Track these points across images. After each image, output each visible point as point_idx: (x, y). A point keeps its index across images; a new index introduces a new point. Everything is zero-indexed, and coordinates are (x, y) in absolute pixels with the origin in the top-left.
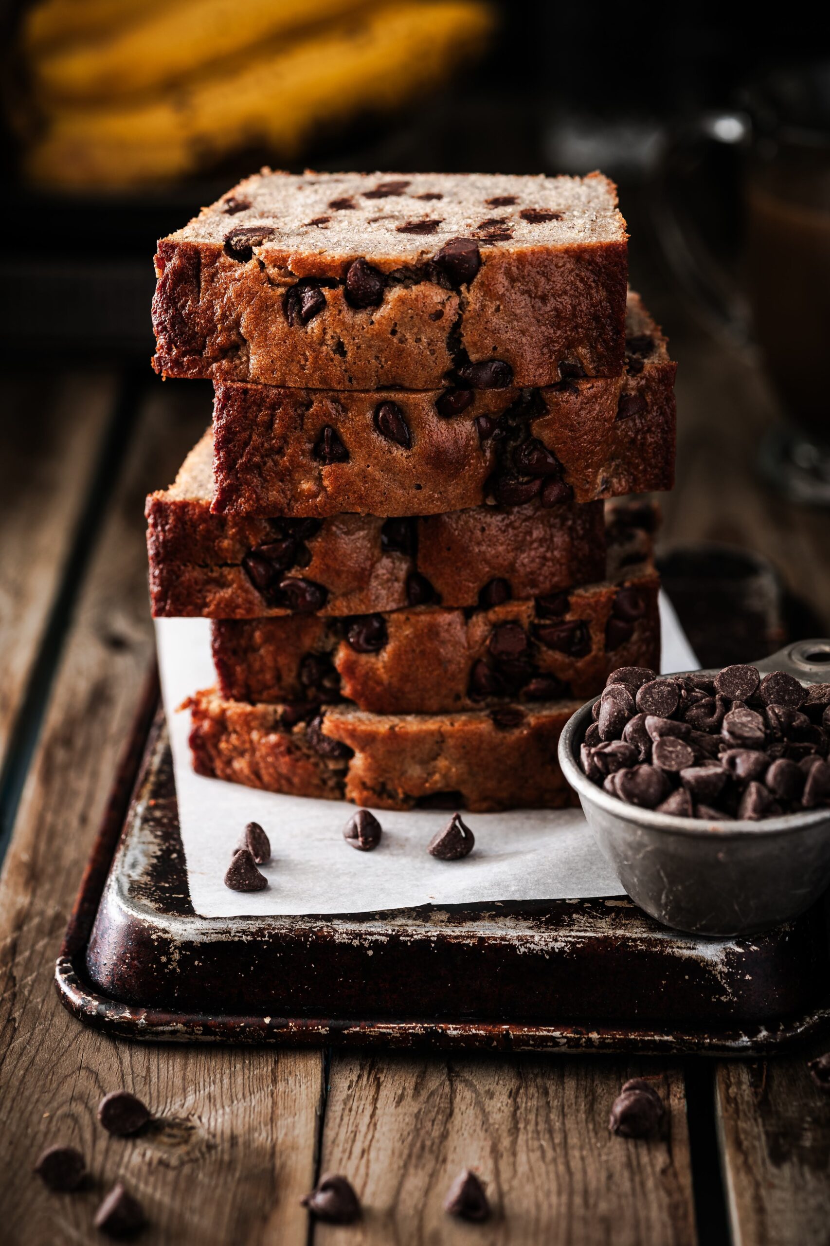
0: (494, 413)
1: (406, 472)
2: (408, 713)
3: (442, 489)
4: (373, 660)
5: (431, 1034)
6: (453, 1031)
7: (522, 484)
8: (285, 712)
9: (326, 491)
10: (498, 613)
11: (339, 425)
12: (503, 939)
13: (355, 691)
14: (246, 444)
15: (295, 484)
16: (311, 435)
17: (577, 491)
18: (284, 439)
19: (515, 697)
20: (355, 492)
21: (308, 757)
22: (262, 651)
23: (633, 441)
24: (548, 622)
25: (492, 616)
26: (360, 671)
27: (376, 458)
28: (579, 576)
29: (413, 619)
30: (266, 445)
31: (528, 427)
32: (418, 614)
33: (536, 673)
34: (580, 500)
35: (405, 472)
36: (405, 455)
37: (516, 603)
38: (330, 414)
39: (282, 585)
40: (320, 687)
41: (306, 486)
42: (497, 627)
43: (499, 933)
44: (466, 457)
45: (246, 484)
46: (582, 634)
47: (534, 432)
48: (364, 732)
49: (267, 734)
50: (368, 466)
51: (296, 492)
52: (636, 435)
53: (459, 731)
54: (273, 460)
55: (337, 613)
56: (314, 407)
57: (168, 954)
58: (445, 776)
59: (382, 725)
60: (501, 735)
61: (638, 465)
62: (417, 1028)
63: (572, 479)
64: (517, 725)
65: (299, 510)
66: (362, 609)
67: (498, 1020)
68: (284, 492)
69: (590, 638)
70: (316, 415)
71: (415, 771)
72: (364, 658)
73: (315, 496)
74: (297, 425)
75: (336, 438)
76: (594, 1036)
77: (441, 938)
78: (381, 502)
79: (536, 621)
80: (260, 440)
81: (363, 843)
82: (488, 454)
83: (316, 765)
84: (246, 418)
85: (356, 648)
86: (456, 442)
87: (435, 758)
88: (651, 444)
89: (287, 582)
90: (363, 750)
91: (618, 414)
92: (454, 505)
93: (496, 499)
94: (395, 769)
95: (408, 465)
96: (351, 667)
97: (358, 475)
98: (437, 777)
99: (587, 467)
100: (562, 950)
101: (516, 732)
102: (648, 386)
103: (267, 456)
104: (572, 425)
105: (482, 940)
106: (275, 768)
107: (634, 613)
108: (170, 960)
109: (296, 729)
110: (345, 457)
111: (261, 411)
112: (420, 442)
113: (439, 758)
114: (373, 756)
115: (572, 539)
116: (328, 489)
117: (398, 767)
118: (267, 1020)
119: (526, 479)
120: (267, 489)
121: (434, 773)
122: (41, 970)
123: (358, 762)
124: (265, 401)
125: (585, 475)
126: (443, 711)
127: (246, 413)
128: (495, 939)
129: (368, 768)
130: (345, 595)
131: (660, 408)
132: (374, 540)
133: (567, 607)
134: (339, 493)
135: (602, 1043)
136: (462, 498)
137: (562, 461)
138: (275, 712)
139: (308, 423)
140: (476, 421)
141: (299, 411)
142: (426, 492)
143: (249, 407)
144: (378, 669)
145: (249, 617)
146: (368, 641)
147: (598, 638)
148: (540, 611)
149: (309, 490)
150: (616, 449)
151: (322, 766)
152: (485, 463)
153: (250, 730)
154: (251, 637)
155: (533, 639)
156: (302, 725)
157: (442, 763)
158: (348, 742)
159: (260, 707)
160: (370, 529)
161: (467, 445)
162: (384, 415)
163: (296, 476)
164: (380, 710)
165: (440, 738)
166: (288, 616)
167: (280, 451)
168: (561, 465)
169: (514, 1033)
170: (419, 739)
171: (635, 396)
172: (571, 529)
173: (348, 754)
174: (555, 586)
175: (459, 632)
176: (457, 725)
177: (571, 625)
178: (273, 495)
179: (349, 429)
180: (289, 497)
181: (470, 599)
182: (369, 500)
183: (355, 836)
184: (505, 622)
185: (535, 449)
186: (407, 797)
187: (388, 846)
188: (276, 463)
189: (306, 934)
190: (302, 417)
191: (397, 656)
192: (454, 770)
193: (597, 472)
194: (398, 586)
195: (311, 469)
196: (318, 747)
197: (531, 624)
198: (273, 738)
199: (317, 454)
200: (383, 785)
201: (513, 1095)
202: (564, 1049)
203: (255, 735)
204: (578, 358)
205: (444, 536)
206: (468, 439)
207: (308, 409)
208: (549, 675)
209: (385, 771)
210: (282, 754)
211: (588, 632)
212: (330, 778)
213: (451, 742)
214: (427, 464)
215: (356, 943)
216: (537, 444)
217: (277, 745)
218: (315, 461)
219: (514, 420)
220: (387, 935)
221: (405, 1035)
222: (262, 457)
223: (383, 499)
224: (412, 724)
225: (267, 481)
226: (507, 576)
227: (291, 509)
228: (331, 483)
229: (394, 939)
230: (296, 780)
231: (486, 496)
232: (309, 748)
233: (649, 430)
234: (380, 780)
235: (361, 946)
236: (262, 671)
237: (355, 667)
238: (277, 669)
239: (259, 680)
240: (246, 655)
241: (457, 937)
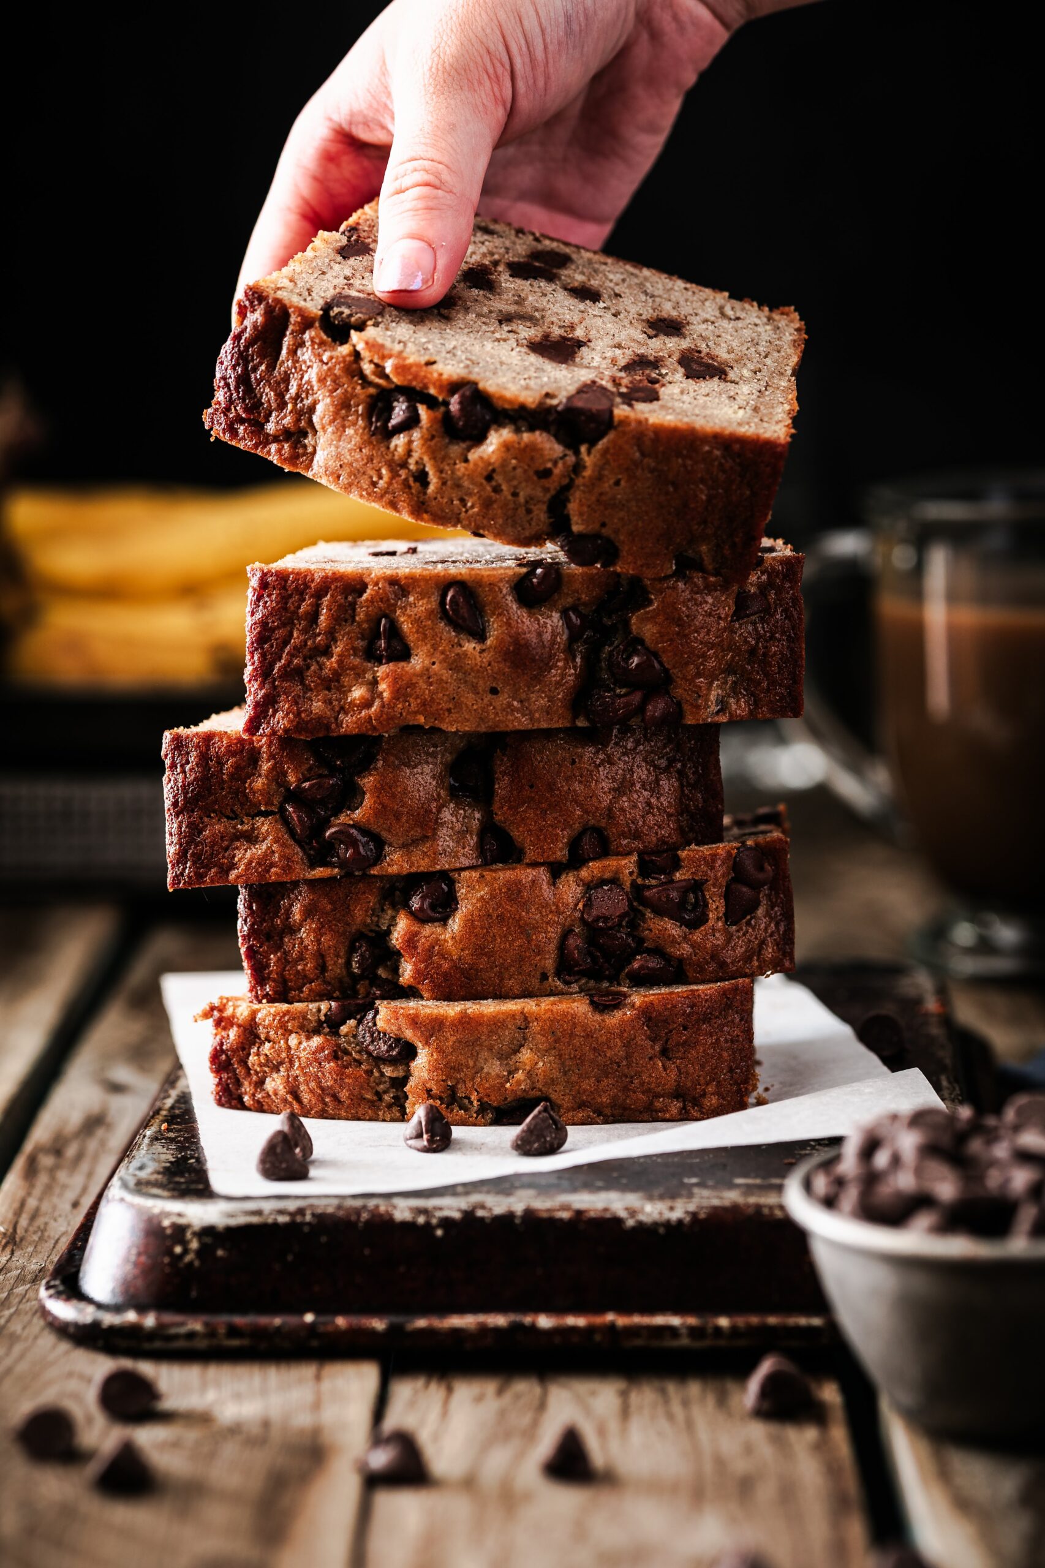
0: (585, 604)
1: (480, 671)
2: (486, 999)
3: (524, 696)
4: (439, 930)
5: (516, 1328)
6: (544, 1322)
7: (620, 696)
8: (330, 1009)
9: (382, 698)
10: (592, 869)
11: (398, 612)
12: (606, 1210)
13: (416, 972)
14: (286, 642)
15: (345, 691)
16: (364, 629)
17: (686, 707)
18: (331, 635)
19: (614, 979)
20: (417, 697)
21: (359, 1063)
22: (303, 933)
23: (753, 651)
24: (654, 882)
25: (584, 873)
26: (422, 944)
27: (442, 653)
28: (691, 835)
29: (489, 876)
30: (309, 643)
31: (627, 623)
32: (495, 871)
33: (640, 947)
34: (690, 720)
35: (478, 671)
36: (478, 648)
37: (614, 857)
38: (388, 600)
39: (328, 834)
40: (375, 980)
41: (357, 693)
42: (591, 887)
43: (600, 1206)
44: (551, 656)
45: (285, 693)
46: (696, 898)
47: (634, 628)
48: (427, 1016)
49: (308, 1038)
50: (434, 663)
51: (345, 703)
52: (757, 643)
53: (546, 1011)
54: (318, 662)
55: (393, 869)
56: (368, 591)
57: (184, 1243)
58: (529, 1074)
59: (452, 1010)
60: (598, 1017)
61: (759, 683)
62: (499, 1320)
63: (680, 691)
64: (617, 1006)
65: (349, 723)
66: (426, 865)
67: (602, 1310)
68: (331, 703)
69: (706, 905)
70: (371, 601)
71: (494, 1068)
72: (427, 930)
73: (368, 704)
74: (347, 616)
75: (394, 631)
76: (724, 1322)
77: (529, 1213)
78: (449, 710)
79: (639, 881)
80: (302, 638)
81: (428, 1141)
82: (578, 660)
83: (369, 1073)
84: (285, 609)
85: (420, 917)
86: (540, 634)
87: (517, 1051)
88: (775, 654)
89: (333, 830)
90: (427, 1043)
91: (735, 612)
92: (539, 720)
93: (588, 719)
94: (467, 1067)
95: (482, 662)
96: (411, 940)
97: (421, 675)
98: (520, 1075)
99: (699, 675)
100: (680, 1222)
101: (618, 1014)
102: (770, 584)
103: (311, 658)
104: (680, 619)
105: (579, 1213)
106: (318, 1080)
107: (761, 876)
108: (186, 1251)
109: (344, 1029)
110: (404, 654)
111: (304, 600)
112: (495, 631)
113: (522, 1049)
114: (440, 1050)
115: (682, 786)
116: (385, 695)
117: (471, 1063)
118: (309, 1318)
119: (624, 691)
120: (312, 701)
121: (517, 1070)
122: (21, 1306)
123: (422, 1063)
124: (310, 587)
125: (696, 686)
126: (527, 994)
127: (286, 603)
128: (595, 1210)
129: (434, 1068)
130: (404, 846)
131: (785, 611)
132: (440, 778)
133: (677, 864)
134: (398, 699)
135: (734, 1330)
136: (548, 713)
137: (667, 666)
138: (319, 1010)
139: (360, 616)
140: (564, 614)
141: (350, 598)
142: (503, 699)
143: (290, 596)
144: (446, 941)
145: (286, 879)
146: (433, 907)
147: (716, 906)
148: (645, 868)
149: (362, 697)
150: (733, 657)
151: (376, 1074)
152: (576, 670)
153: (287, 1032)
154: (288, 913)
155: (635, 904)
156: (352, 1022)
157: (526, 1055)
158: (409, 1034)
159: (299, 1006)
160: (435, 764)
161: (553, 642)
162: (453, 597)
163: (345, 680)
164: (449, 997)
165: (525, 1021)
166: (332, 879)
167: (326, 652)
168: (666, 671)
169: (622, 1321)
170: (497, 1024)
171: (754, 593)
172: (681, 774)
173: (409, 1052)
174: (662, 841)
175: (547, 892)
176: (543, 1005)
177: (684, 884)
178: (317, 706)
179: (410, 616)
180: (337, 709)
181: (561, 853)
182: (434, 707)
183: (419, 1136)
184: (603, 882)
185: (635, 652)
186: (483, 1108)
187: (460, 1149)
188: (321, 667)
189: (358, 1212)
190: (353, 606)
191: (469, 923)
192: (541, 1064)
193: (711, 684)
194: (472, 840)
195: (365, 672)
196: (371, 1048)
197: (634, 883)
198: (317, 1041)
199: (373, 656)
200: (453, 1089)
201: (624, 1395)
202: (685, 1341)
203: (293, 1040)
205: (526, 769)
206: (554, 635)
207: (361, 596)
208: (658, 951)
209: (457, 1069)
210: (327, 1059)
211: (704, 896)
212: (385, 1092)
213: (535, 1026)
214: (505, 660)
215: (421, 1220)
216: (637, 643)
217: (321, 1049)
218: (370, 662)
219: (610, 617)
220: (459, 1210)
221: (484, 1330)
222: (305, 660)
223: (451, 706)
224: (489, 1007)
225: (311, 690)
226: (603, 823)
227: (339, 725)
228: (389, 686)
229: (469, 1215)
230: (344, 1095)
231: (575, 717)
232: (359, 1052)
233: (772, 637)
234: (449, 1083)
235: (428, 1224)
236: (301, 958)
237: (418, 941)
238: (320, 956)
239: (298, 971)
240: (281, 939)
241: (548, 1210)
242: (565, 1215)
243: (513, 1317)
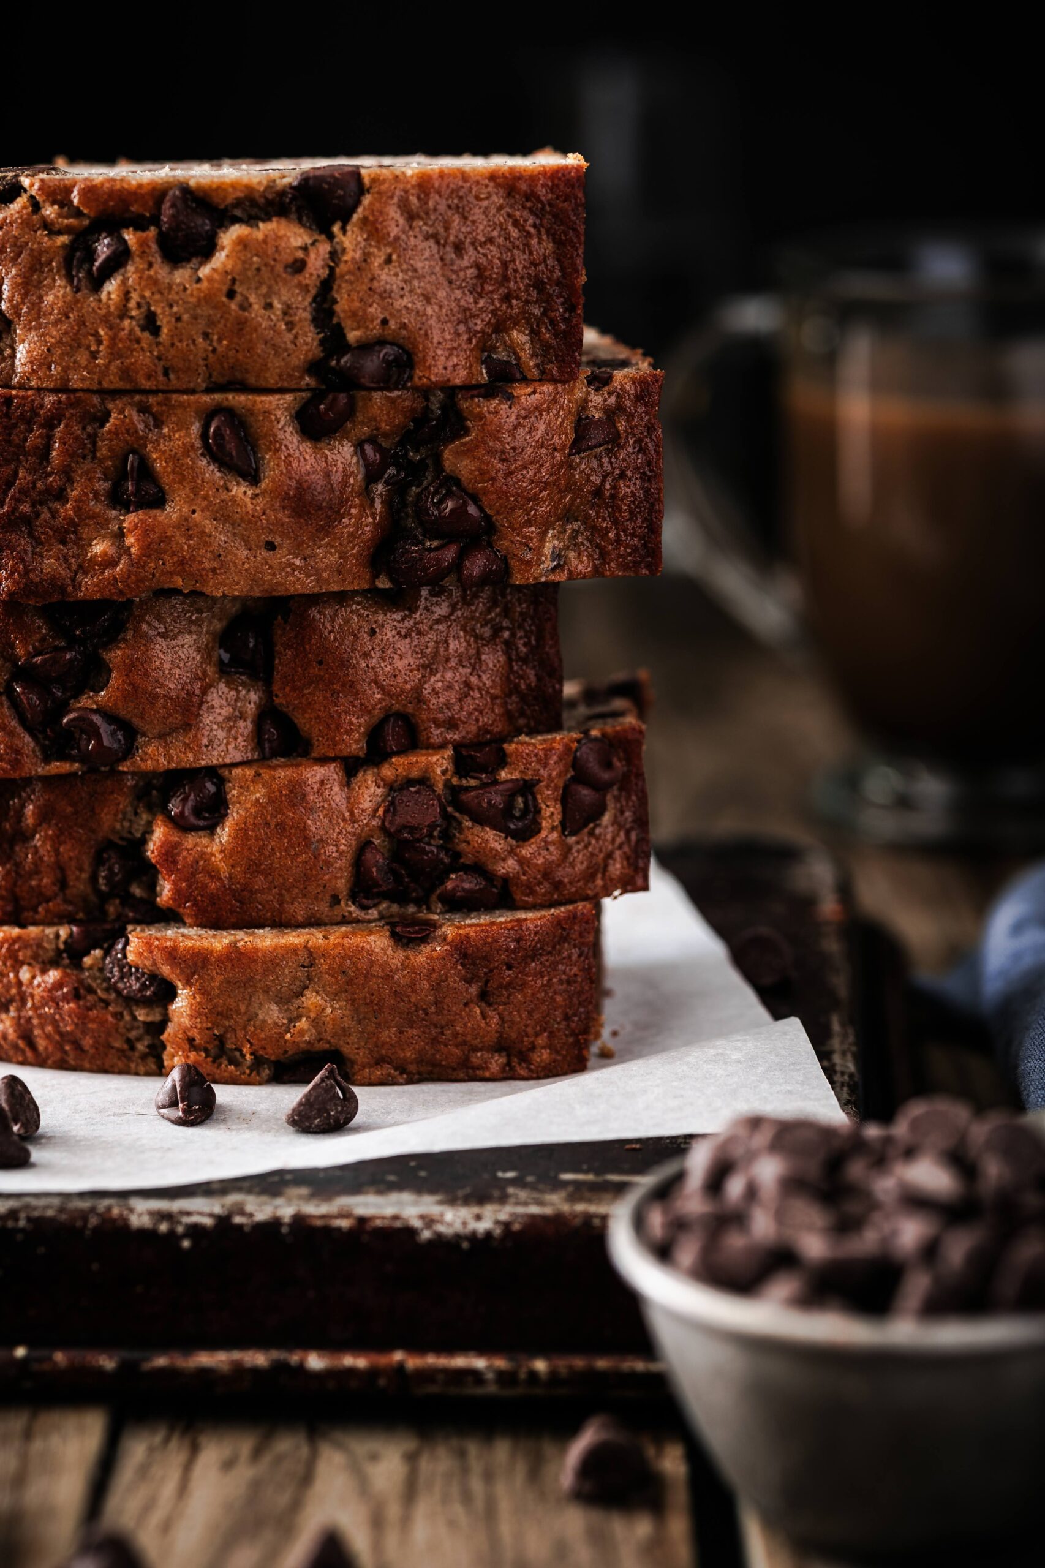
0: (386, 435)
1: (252, 521)
2: (261, 926)
3: (308, 552)
4: (205, 841)
5: (279, 1368)
6: (315, 1362)
7: (430, 550)
8: (71, 935)
9: (130, 555)
10: (397, 767)
11: (150, 446)
12: (396, 1218)
13: (177, 892)
14: (10, 484)
15: (84, 545)
16: (107, 468)
17: (513, 563)
18: (67, 474)
19: (423, 902)
20: (173, 554)
21: (107, 1003)
22: (37, 840)
23: (598, 492)
24: (473, 782)
25: (387, 771)
26: (184, 858)
27: (205, 498)
28: (522, 722)
29: (266, 774)
30: (39, 484)
31: (438, 459)
32: (274, 768)
33: (456, 863)
34: (518, 579)
35: (250, 522)
36: (250, 493)
37: (424, 752)
38: (136, 432)
39: (65, 720)
40: (127, 899)
41: (99, 548)
42: (395, 789)
43: (389, 1211)
44: (342, 502)
45: (8, 548)
46: (526, 803)
47: (447, 463)
48: (188, 950)
49: (44, 972)
50: (194, 512)
51: (84, 561)
52: (603, 482)
53: (336, 945)
54: (50, 509)
55: (149, 765)
56: (112, 420)
58: (315, 1022)
59: (219, 941)
60: (401, 954)
61: (607, 531)
62: (259, 1359)
63: (505, 543)
64: (424, 940)
65: (89, 586)
66: (188, 759)
67: (388, 1347)
68: (66, 560)
69: (538, 811)
70: (115, 433)
71: (272, 1013)
72: (190, 840)
73: (112, 563)
74: (86, 452)
75: (145, 471)
76: (540, 1365)
77: (299, 1220)
78: (214, 570)
79: (455, 781)
80: (30, 478)
81: (184, 1111)
82: (378, 505)
83: (119, 1016)
84: (9, 442)
85: (181, 825)
86: (327, 475)
87: (300, 994)
88: (625, 496)
89: (72, 716)
90: (188, 983)
91: (575, 442)
92: (327, 582)
93: (391, 580)
94: (238, 1012)
95: (254, 510)
96: (170, 852)
97: (178, 526)
98: (303, 1024)
99: (529, 523)
100: (488, 1234)
101: (426, 949)
102: (620, 408)
103: (41, 504)
104: (503, 452)
105: (362, 1221)
106: (55, 1024)
107: (606, 776)
109: (87, 961)
110: (159, 501)
111: (32, 431)
112: (272, 471)
113: (307, 993)
114: (203, 991)
115: (510, 660)
116: (133, 550)
117: (243, 1008)
118: (20, 1352)
119: (435, 544)
120: (42, 556)
121: (299, 1017)
123: (182, 1003)
124: (38, 415)
125: (526, 537)
126: (313, 922)
127: (10, 435)
128: (383, 1218)
129: (197, 1013)
130: (162, 736)
131: (639, 441)
132: (206, 652)
133: (502, 760)
134: (149, 556)
135: (553, 1376)
136: (339, 573)
137: (489, 512)
138: (57, 936)
139: (103, 451)
140: (359, 446)
141: (89, 429)
142: (282, 556)
143: (15, 426)
144: (213, 855)
145: (15, 775)
146: (197, 812)
147: (551, 812)
148: (463, 764)
149: (104, 554)
150: (573, 500)
151: (127, 1018)
152: (374, 519)
153: (17, 965)
154: (20, 814)
155: (450, 809)
156: (97, 953)
157: (312, 999)
158: (166, 970)
159: (33, 930)
160: (199, 634)
161: (345, 483)
162: (217, 428)
163: (85, 532)
164: (217, 924)
165: (310, 957)
166: (73, 775)
167: (61, 496)
168: (488, 518)
169: (413, 1363)
170: (273, 961)
171: (600, 420)
172: (509, 645)
173: (168, 993)
174: (484, 730)
175: (337, 795)
176: (332, 938)
177: (510, 785)
178: (49, 564)
179: (164, 452)
180: (74, 567)
181: (354, 744)
182: (195, 565)
183: (173, 1104)
184: (410, 782)
185: (449, 494)
186: (258, 1062)
187: (225, 1120)
188: (54, 514)
189: (84, 1215)
190: (93, 438)
191: (241, 834)
192: (329, 1010)
193: (545, 533)
194: (245, 727)
195: (108, 521)
196: (121, 985)
197: (447, 784)
198: (53, 975)
199: (118, 500)
200: (221, 1040)
201: (411, 1459)
202: (492, 1389)
203: (25, 974)
204: (512, 348)
205: (313, 641)
206: (346, 475)
207: (102, 426)
208: (478, 869)
209: (225, 1014)
210: (66, 998)
211: (535, 799)
212: (139, 1039)
213: (323, 964)
214: (284, 508)
215: (164, 1227)
216: (451, 483)
217: (58, 985)
218: (114, 509)
219: (417, 451)
220: (211, 1215)
221: (239, 1370)
222: (33, 505)
223: (215, 564)
224: (265, 939)
225: (42, 543)
226: (410, 709)
227: (77, 587)
228: (138, 540)
229: (223, 1221)
230: (87, 1042)
231: (375, 576)
232: (107, 990)
233: (622, 475)
234: (216, 1032)
235: (172, 1233)
236: (36, 871)
237: (178, 854)
238: (60, 868)
239: (32, 887)
240: (12, 848)
241: (323, 1217)
242: (344, 1224)
243: (275, 1354)
